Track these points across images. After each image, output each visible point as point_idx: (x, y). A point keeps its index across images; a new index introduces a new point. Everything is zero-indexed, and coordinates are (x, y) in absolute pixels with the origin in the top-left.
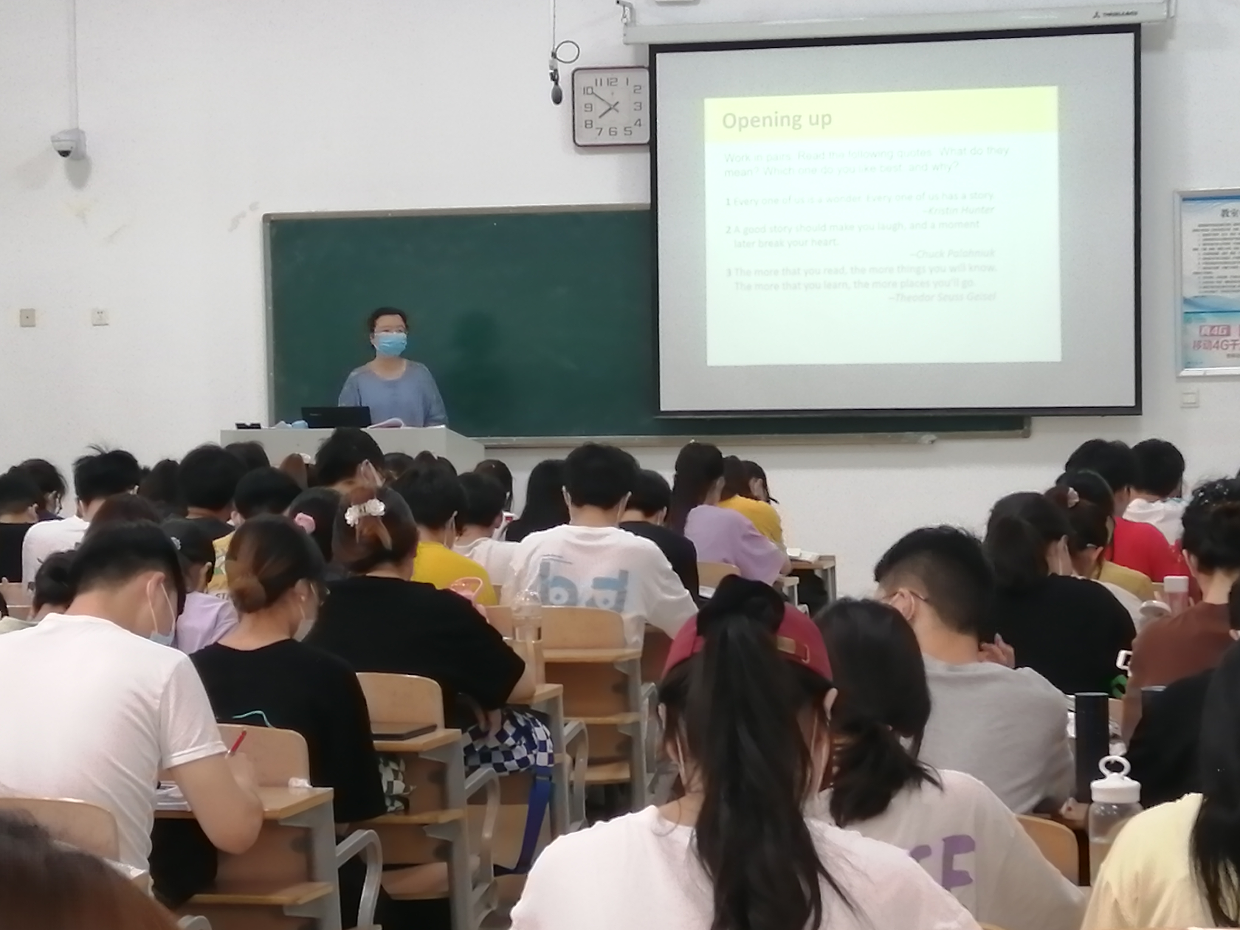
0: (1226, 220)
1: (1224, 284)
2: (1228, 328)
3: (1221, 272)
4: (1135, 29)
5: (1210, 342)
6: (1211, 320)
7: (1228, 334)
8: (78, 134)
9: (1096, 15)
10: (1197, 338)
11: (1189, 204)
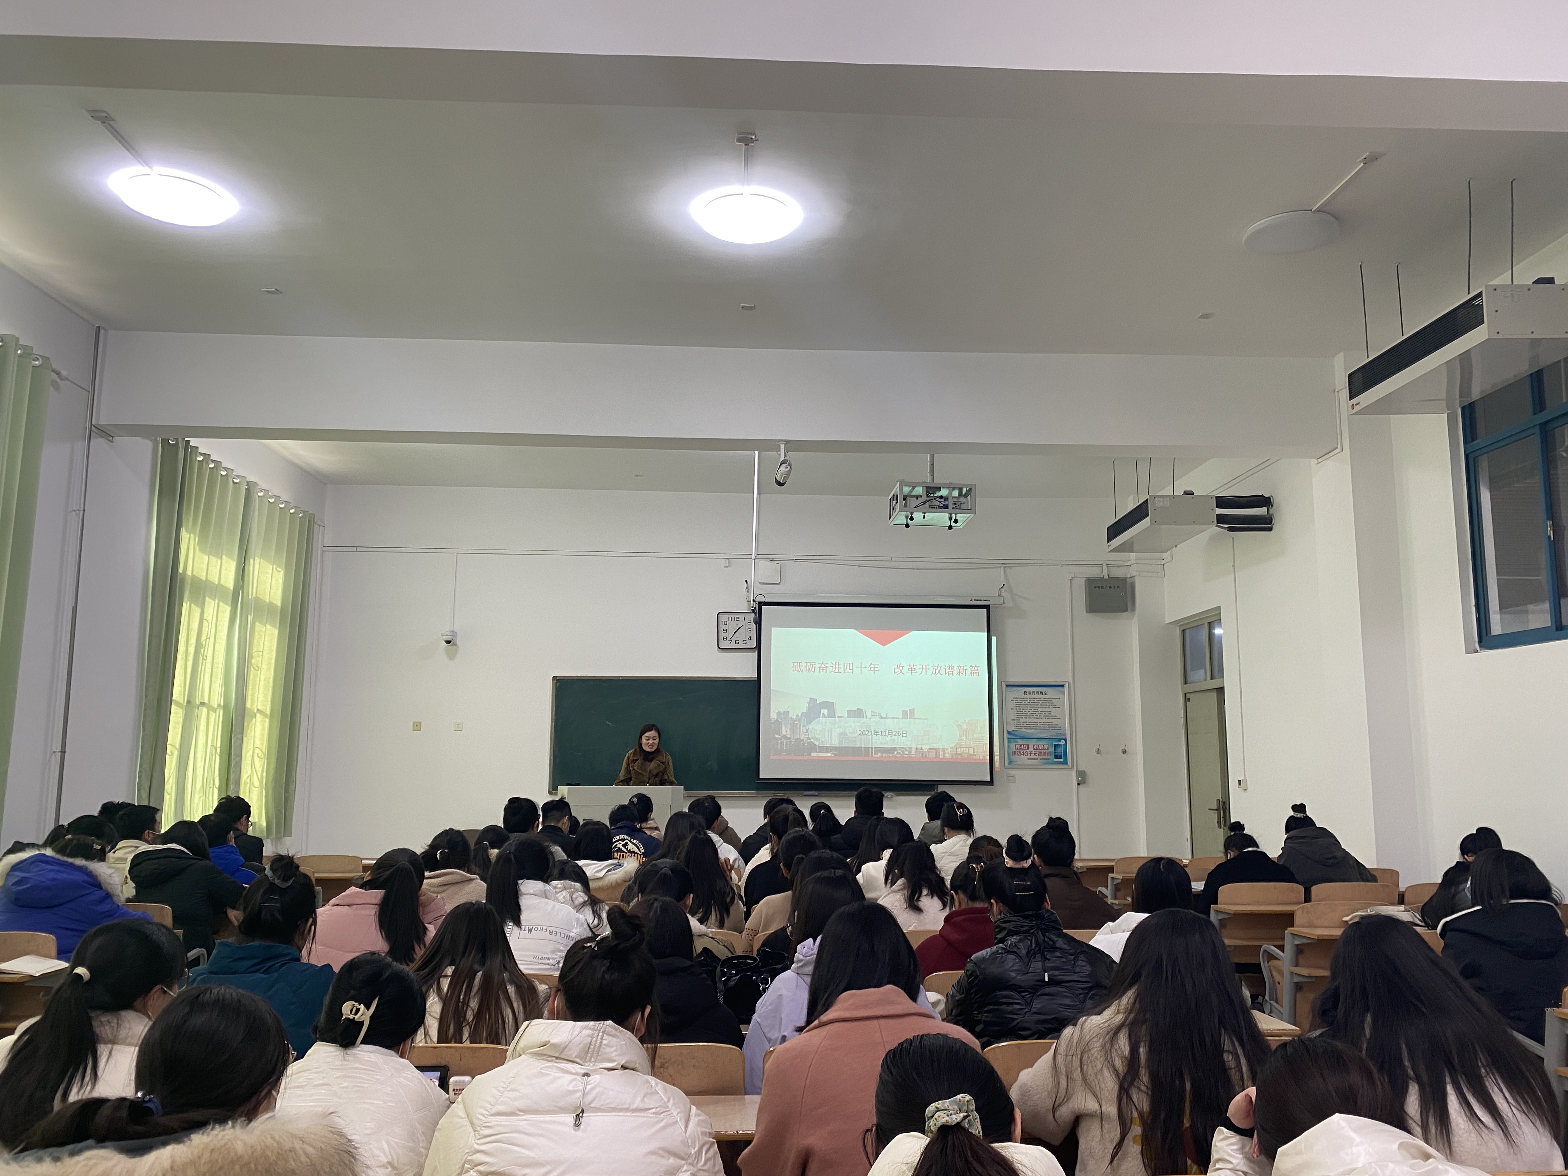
0: (1025, 696)
1: (1025, 725)
2: (1028, 746)
3: (1024, 720)
4: (987, 607)
5: (1020, 752)
6: (1020, 742)
7: (1028, 748)
8: (454, 633)
9: (971, 600)
10: (1014, 750)
11: (1010, 688)
